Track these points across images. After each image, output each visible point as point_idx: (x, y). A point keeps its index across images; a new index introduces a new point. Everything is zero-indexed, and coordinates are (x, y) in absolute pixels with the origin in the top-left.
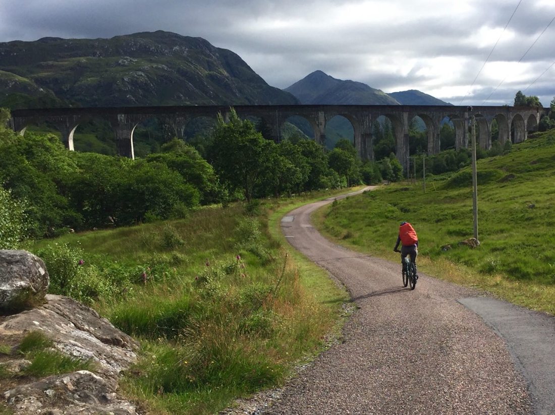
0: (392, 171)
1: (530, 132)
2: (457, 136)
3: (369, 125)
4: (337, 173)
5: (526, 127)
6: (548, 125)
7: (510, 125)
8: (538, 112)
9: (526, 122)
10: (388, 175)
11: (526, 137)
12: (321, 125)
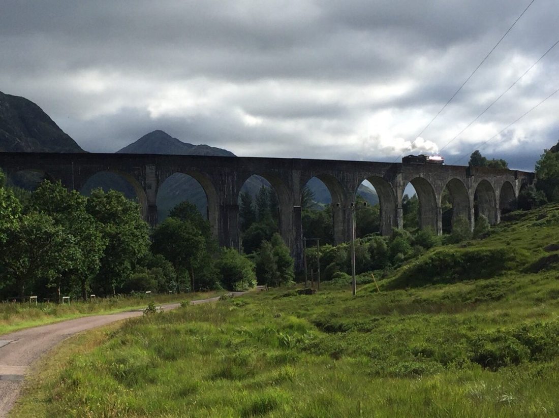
0: (275, 267)
1: (504, 211)
2: (384, 213)
3: (233, 190)
4: (170, 264)
5: (498, 202)
6: (534, 199)
7: (472, 198)
8: (516, 178)
9: (498, 193)
10: (266, 272)
11: (499, 219)
12: (150, 187)
